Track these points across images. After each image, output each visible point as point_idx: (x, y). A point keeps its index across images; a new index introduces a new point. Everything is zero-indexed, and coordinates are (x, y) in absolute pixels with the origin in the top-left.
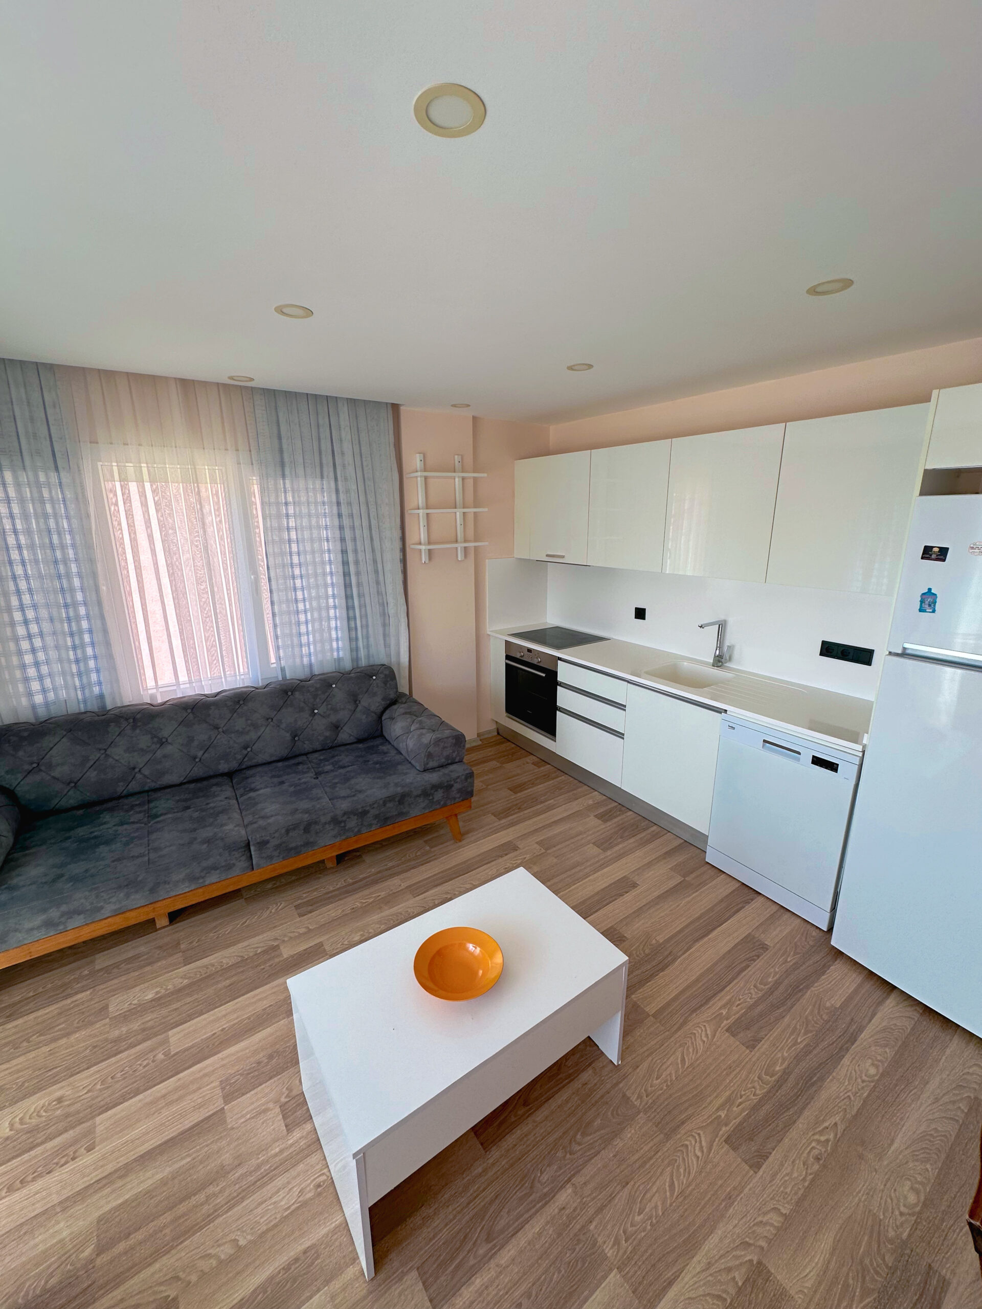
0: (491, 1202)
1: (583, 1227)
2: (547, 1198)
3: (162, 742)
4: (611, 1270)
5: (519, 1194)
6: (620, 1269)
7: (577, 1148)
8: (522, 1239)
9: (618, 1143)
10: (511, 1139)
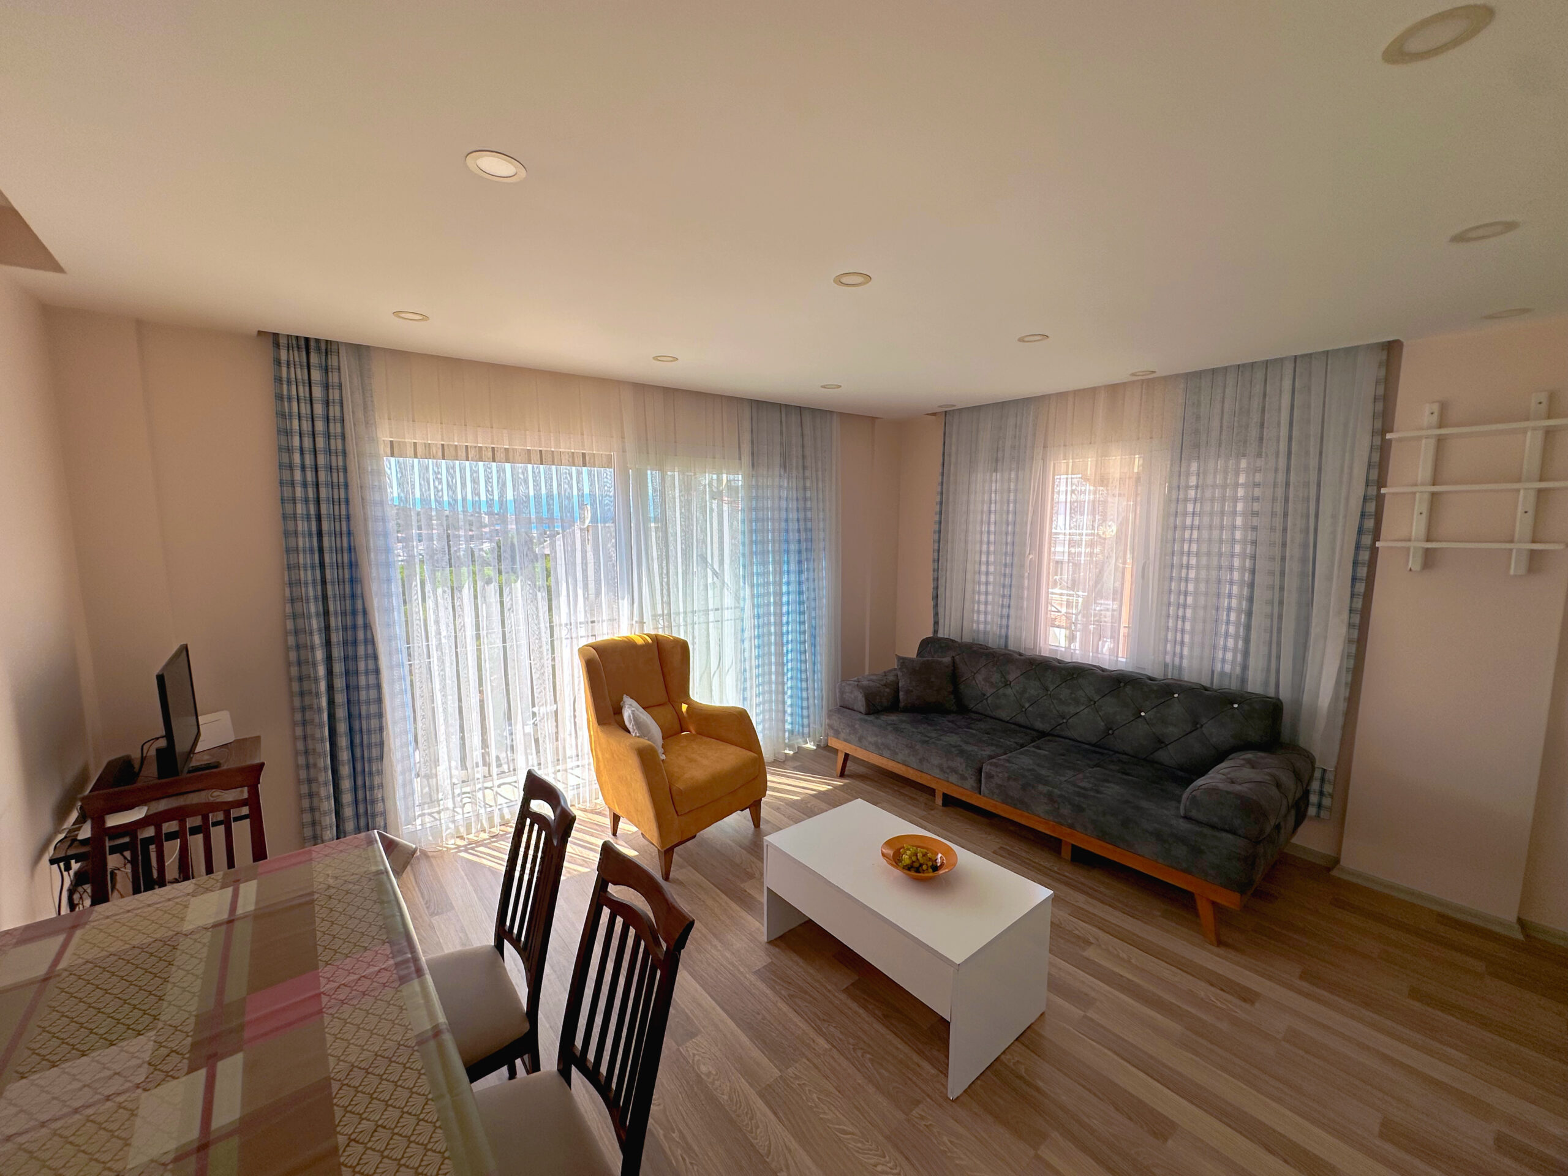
0: (811, 996)
1: (803, 1054)
2: (819, 1031)
3: (1007, 684)
4: (780, 1071)
5: (819, 1013)
6: (781, 1077)
7: (860, 1054)
8: (792, 1015)
9: (871, 1089)
10: (854, 1006)
